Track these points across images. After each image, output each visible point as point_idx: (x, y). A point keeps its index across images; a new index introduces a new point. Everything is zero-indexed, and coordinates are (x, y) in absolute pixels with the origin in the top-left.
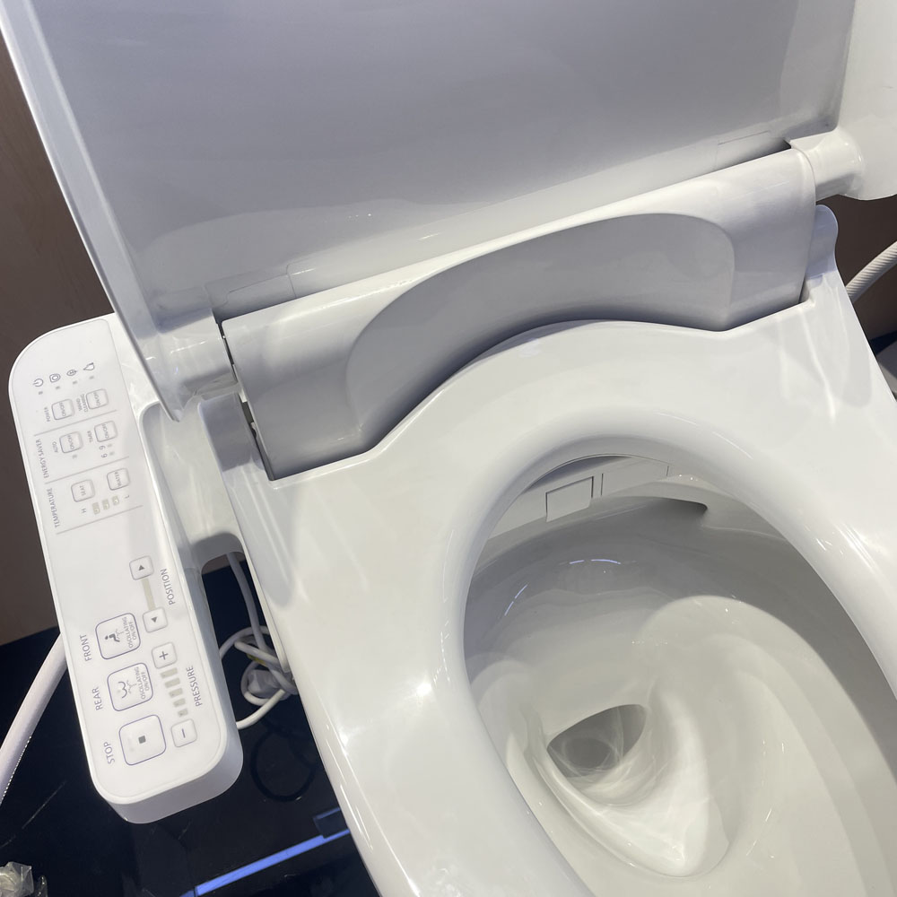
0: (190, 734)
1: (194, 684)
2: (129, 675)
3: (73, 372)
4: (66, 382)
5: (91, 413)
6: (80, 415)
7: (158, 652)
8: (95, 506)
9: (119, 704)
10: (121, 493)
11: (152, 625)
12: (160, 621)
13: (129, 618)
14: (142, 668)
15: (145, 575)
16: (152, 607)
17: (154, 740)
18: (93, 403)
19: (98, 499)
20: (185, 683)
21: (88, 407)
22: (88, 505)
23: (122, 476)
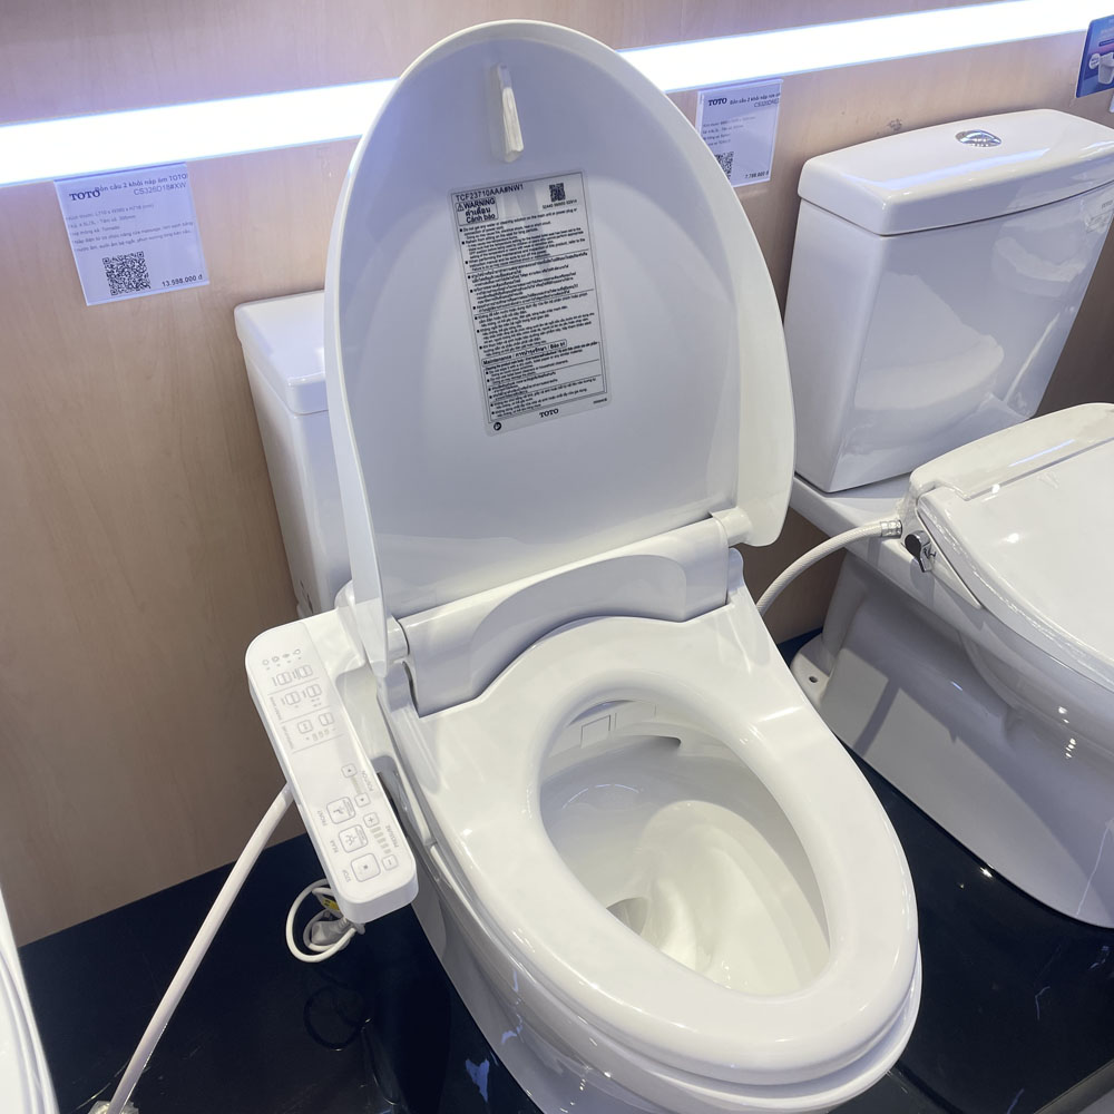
0: (393, 861)
1: (392, 835)
2: (352, 832)
3: (287, 656)
4: (283, 661)
5: (302, 680)
6: (296, 681)
7: (367, 818)
8: (314, 735)
9: (347, 847)
10: (330, 728)
11: (361, 803)
12: (366, 801)
13: (346, 800)
14: (359, 828)
15: (352, 774)
16: (359, 793)
17: (373, 868)
18: (302, 673)
19: (316, 731)
20: (387, 835)
21: (299, 676)
22: (309, 735)
23: (329, 717)
